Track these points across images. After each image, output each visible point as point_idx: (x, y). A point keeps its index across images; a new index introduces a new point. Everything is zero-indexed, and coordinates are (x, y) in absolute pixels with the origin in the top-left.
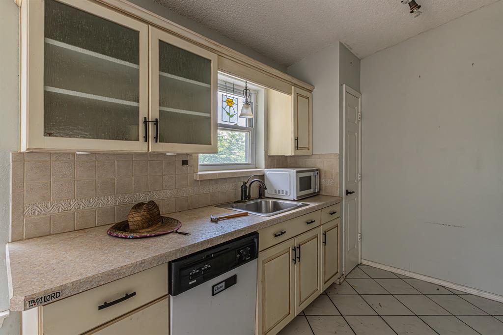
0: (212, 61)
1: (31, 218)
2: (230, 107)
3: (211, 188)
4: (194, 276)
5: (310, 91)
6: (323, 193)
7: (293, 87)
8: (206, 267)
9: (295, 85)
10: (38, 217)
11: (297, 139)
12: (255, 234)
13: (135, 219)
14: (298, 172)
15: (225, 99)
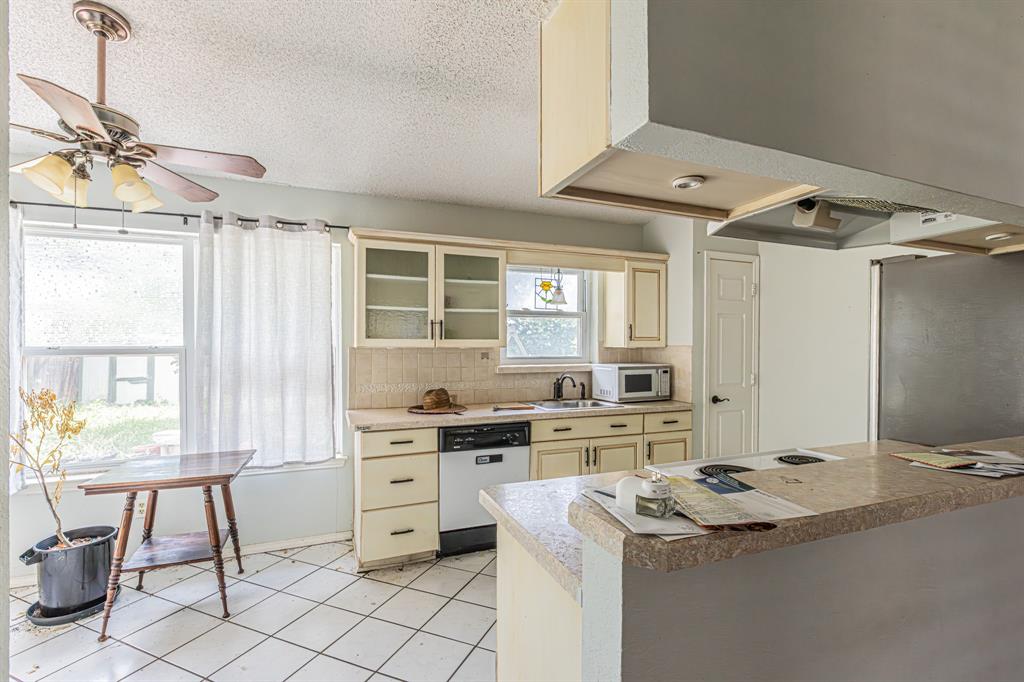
0: (500, 259)
2: (547, 291)
3: (516, 382)
4: (457, 444)
5: (664, 262)
6: (676, 398)
7: (626, 262)
8: (470, 439)
9: (628, 259)
11: (629, 327)
12: (528, 424)
13: (428, 401)
14: (620, 369)
15: (539, 282)
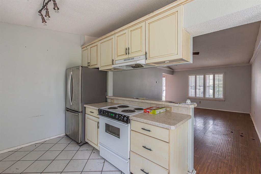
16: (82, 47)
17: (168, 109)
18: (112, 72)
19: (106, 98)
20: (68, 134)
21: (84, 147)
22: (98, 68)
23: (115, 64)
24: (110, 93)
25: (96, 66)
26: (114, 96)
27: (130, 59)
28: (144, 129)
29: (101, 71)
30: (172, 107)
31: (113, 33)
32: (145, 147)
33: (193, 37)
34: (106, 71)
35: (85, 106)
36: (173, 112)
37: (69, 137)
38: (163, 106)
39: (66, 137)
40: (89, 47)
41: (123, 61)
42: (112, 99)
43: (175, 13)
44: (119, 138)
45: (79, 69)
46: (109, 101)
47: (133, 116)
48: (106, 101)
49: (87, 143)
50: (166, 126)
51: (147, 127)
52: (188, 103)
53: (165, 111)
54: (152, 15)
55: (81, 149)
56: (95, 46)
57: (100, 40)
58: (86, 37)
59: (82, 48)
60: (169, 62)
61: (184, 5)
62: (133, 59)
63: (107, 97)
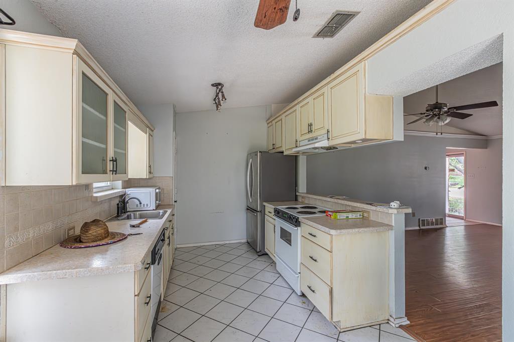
0: (127, 113)
1: (9, 249)
9: (148, 127)
10: (12, 247)
11: (150, 167)
13: (99, 232)
14: (155, 190)
16: (268, 122)
17: (365, 215)
18: (306, 156)
19: (296, 196)
20: (249, 241)
21: (263, 258)
22: (283, 152)
23: (300, 147)
24: (302, 187)
25: (281, 150)
26: (307, 193)
27: (313, 140)
28: (311, 234)
29: (285, 155)
30: (371, 211)
31: (296, 102)
32: (311, 258)
33: (404, 98)
34: (296, 156)
35: (265, 204)
36: (371, 219)
37: (250, 245)
38: (360, 210)
39: (247, 244)
40: (274, 122)
41: (306, 142)
42: (303, 197)
43: (355, 73)
44: (291, 245)
45: (257, 155)
46: (300, 199)
47: (303, 218)
48: (296, 200)
49: (267, 254)
50: (327, 229)
51: (314, 232)
52: (393, 207)
53: (362, 217)
54: (333, 76)
55: (258, 259)
56: (279, 121)
57: (285, 112)
58: (273, 106)
59: (268, 124)
60: (363, 142)
61: (368, 60)
62: (316, 139)
63: (297, 194)
